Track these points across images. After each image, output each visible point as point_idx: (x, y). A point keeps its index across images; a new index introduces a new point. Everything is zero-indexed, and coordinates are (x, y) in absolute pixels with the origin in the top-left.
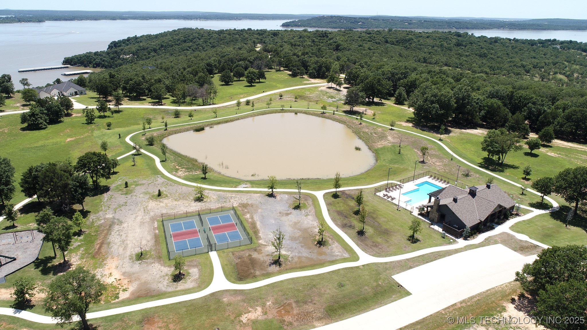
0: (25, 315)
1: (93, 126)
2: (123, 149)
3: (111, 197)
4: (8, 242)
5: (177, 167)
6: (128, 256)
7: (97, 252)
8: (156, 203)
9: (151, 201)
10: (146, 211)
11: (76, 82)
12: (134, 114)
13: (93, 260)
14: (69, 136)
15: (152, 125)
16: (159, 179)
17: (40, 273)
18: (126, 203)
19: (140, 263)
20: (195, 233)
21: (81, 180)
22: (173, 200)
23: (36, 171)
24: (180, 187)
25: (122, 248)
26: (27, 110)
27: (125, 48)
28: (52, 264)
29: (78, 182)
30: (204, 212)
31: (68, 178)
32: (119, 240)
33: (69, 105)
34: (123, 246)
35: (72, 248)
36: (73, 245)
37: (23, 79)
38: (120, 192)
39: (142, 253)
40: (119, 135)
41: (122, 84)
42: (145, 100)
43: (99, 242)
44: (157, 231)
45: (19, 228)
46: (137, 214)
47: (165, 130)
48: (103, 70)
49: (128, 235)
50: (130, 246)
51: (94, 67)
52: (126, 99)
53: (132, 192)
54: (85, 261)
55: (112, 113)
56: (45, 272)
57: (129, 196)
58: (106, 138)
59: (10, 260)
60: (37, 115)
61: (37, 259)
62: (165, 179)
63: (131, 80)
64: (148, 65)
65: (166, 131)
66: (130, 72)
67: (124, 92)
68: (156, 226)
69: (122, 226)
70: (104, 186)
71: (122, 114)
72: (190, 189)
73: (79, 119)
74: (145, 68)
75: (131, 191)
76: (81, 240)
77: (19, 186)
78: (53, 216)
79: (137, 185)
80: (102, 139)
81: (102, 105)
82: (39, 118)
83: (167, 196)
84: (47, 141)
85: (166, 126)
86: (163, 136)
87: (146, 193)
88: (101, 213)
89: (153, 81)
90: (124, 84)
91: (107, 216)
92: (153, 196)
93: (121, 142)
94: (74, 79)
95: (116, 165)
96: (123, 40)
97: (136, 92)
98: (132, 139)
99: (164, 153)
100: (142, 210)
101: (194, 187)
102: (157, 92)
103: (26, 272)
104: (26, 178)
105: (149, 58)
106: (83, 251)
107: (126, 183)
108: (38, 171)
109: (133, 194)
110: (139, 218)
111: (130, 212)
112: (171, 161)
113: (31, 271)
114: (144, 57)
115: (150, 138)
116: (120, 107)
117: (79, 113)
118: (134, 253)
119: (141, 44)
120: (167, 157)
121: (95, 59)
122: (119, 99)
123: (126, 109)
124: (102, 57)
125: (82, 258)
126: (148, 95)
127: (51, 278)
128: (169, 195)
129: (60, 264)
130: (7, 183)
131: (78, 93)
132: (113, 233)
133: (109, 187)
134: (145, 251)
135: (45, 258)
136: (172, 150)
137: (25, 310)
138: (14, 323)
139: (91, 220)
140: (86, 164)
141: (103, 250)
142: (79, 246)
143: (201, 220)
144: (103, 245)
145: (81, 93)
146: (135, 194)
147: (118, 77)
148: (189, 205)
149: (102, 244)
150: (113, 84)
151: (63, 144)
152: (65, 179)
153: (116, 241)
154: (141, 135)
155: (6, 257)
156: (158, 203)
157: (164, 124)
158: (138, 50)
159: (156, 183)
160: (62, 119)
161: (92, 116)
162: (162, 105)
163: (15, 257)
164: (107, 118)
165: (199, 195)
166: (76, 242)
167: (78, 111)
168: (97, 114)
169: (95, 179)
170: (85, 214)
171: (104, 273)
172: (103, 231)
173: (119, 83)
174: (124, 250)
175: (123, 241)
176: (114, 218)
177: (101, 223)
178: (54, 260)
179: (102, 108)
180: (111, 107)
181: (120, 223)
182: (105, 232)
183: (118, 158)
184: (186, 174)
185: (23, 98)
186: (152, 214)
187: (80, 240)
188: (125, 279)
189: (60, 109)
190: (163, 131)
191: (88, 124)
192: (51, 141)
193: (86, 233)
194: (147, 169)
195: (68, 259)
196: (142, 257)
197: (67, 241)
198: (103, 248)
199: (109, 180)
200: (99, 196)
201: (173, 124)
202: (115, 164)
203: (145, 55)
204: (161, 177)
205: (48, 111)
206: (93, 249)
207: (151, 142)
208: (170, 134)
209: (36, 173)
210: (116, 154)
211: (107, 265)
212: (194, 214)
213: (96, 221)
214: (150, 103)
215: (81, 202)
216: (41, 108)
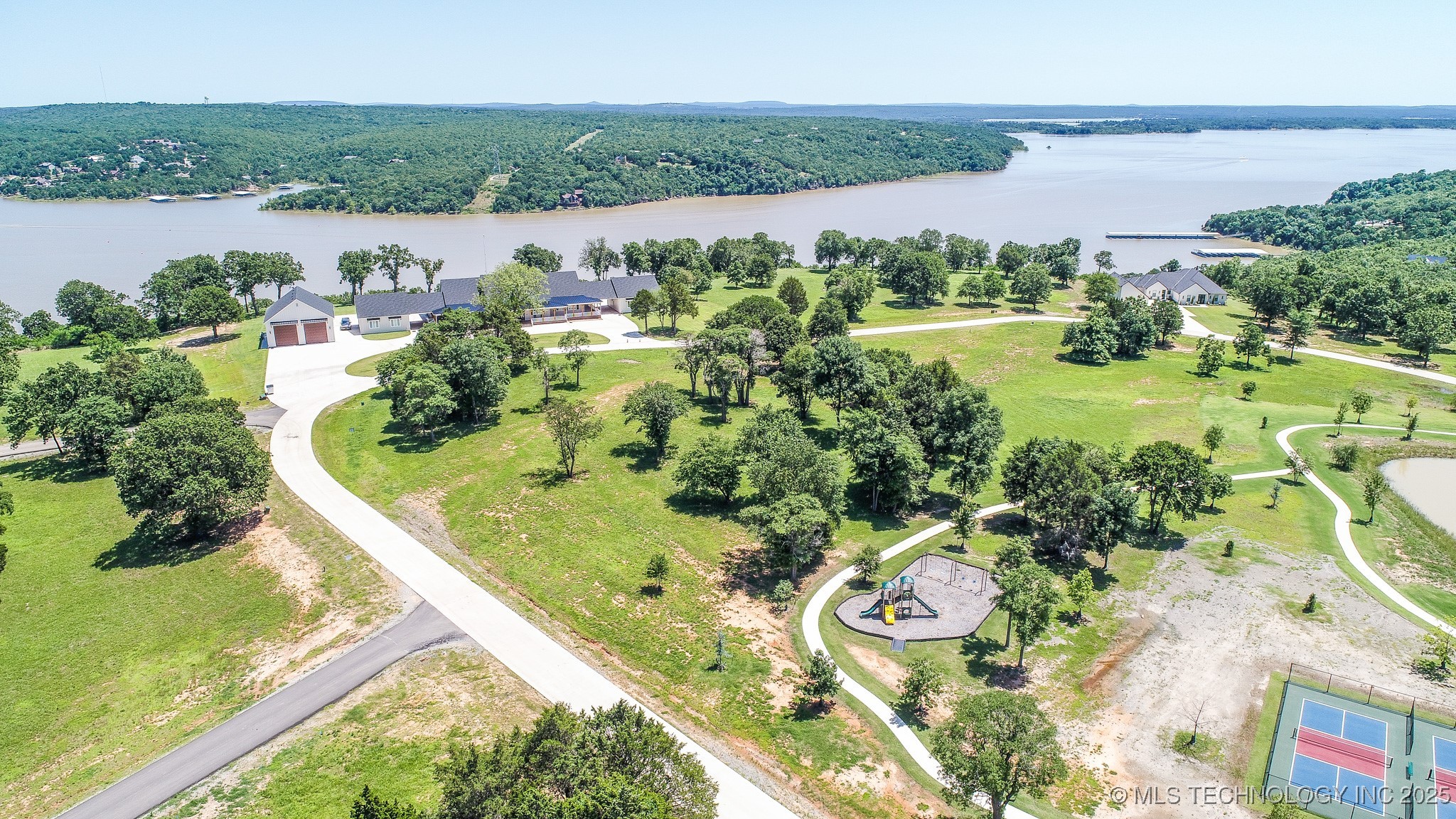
0: (906, 735)
1: (1208, 383)
2: (1259, 458)
3: (1179, 567)
4: (939, 577)
5: (1398, 552)
6: (1157, 727)
7: (1092, 681)
8: (1290, 626)
9: (1277, 616)
10: (1254, 637)
11: (1213, 272)
12: (1328, 376)
13: (1075, 694)
14: (1146, 394)
15: (1369, 415)
16: (1326, 565)
17: (964, 667)
18: (1210, 593)
19: (1177, 760)
20: (1374, 760)
21: (1121, 500)
22: (1344, 639)
23: (1041, 450)
24: (1382, 611)
25: (1152, 701)
26: (1081, 320)
27: (1378, 202)
28: (994, 659)
29: (1113, 502)
30: (1433, 717)
31: (1095, 487)
32: (1155, 676)
33: (1170, 323)
34: (1157, 696)
35: (1045, 644)
36: (1050, 639)
37: (1103, 253)
38: (1206, 562)
39: (1193, 738)
40: (1265, 420)
41: (1326, 293)
42: (1377, 344)
43: (1107, 659)
44: (1260, 703)
45: (967, 557)
46: (1226, 635)
47: (1404, 439)
48: (1296, 252)
49: (1180, 675)
50: (1173, 704)
51: (1275, 243)
52: (1320, 332)
53: (1235, 573)
54: (1060, 689)
55: (1271, 361)
56: (976, 669)
57: (1224, 581)
58: (1229, 418)
59: (927, 613)
60: (1098, 332)
61: (972, 635)
62: (1345, 572)
63: (1355, 286)
64: (1426, 253)
65: (1406, 443)
66: (1364, 265)
67: (1324, 316)
68: (1263, 688)
69: (1175, 647)
70: (1174, 534)
71: (1296, 369)
72: (1413, 630)
73: (1183, 360)
74: (1414, 260)
75: (1236, 571)
76: (1070, 637)
77: (999, 471)
78: (1030, 558)
79: (1257, 560)
80: (1219, 419)
81: (1251, 336)
82: (1098, 339)
83: (1329, 621)
84: (1094, 394)
85: (1412, 426)
86: (1390, 454)
87: (1271, 590)
88: (1139, 593)
89: (1420, 296)
90: (1331, 293)
91: (1151, 608)
92: (1289, 605)
93: (1261, 440)
94: (1209, 266)
95: (1224, 491)
96: (1379, 180)
97: (1359, 318)
98: (1294, 439)
99: (1371, 501)
100: (1244, 629)
101: (1428, 626)
102: (1421, 328)
103: (943, 650)
104: (1018, 459)
105: (1441, 233)
106: (1064, 662)
107: (1230, 546)
108: (1044, 452)
109: (1236, 578)
110: (1227, 646)
111: (1210, 622)
112: (1385, 528)
113: (951, 653)
114: (1426, 230)
115: (1346, 449)
116: (1297, 350)
117: (1189, 346)
118: (1175, 727)
119: (1430, 195)
120: (1379, 515)
121: (1285, 225)
122: (1300, 328)
123: (1312, 358)
124: (1304, 221)
125: (1055, 677)
126: (1390, 334)
127: (978, 688)
128: (1336, 621)
129: (1008, 668)
130: (981, 459)
131: (1207, 299)
132: (1145, 654)
133: (1185, 540)
134: (1206, 737)
135: (985, 641)
136: (1403, 500)
137: (910, 725)
138: (883, 740)
139: (1111, 601)
140: (1148, 468)
141: (1108, 682)
142: (1061, 646)
143: (1411, 734)
144: (1112, 671)
145: (1214, 301)
146: (1242, 580)
147: (1321, 273)
148: (1389, 674)
149: (1111, 666)
150: (1300, 289)
151: (1125, 407)
152: (1089, 486)
153: (1145, 675)
154: (1325, 434)
155: (923, 604)
156: (1297, 629)
157: (1407, 421)
158: (1415, 210)
159: (1315, 573)
160: (1146, 352)
161: (1215, 359)
162: (1425, 367)
163: (939, 611)
164: (1251, 372)
165: (1437, 660)
166: (1056, 634)
167: (1188, 342)
168: (1230, 355)
169: (1158, 508)
170: (1101, 580)
171: (1087, 739)
172: (1127, 637)
173: (1318, 291)
174: (1154, 705)
175: (1162, 685)
176: (1164, 619)
177: (1130, 616)
178: (1001, 653)
179: (1248, 346)
180: (1273, 345)
181: (1176, 637)
182: (1131, 642)
183: (1234, 478)
184: (1417, 580)
185: (1086, 292)
186: (1266, 650)
187: (1069, 635)
188: (1127, 778)
189: (1149, 330)
190: (1394, 441)
191: (1199, 375)
192: (1104, 395)
193: (1089, 625)
194: (1303, 527)
195: (1028, 664)
196: (1192, 748)
197: (1037, 625)
198: (1109, 677)
199: (1189, 523)
200: (1153, 551)
201: (1439, 427)
202: (1221, 489)
203: (1432, 225)
204: (1337, 563)
205: (1123, 329)
206: (1087, 669)
207: (1344, 461)
208: (1414, 454)
209: (1038, 455)
210: (1236, 465)
211: (1100, 721)
212: (1394, 706)
213: (1120, 608)
214: (1389, 355)
215: (1103, 549)
216: (1110, 319)
